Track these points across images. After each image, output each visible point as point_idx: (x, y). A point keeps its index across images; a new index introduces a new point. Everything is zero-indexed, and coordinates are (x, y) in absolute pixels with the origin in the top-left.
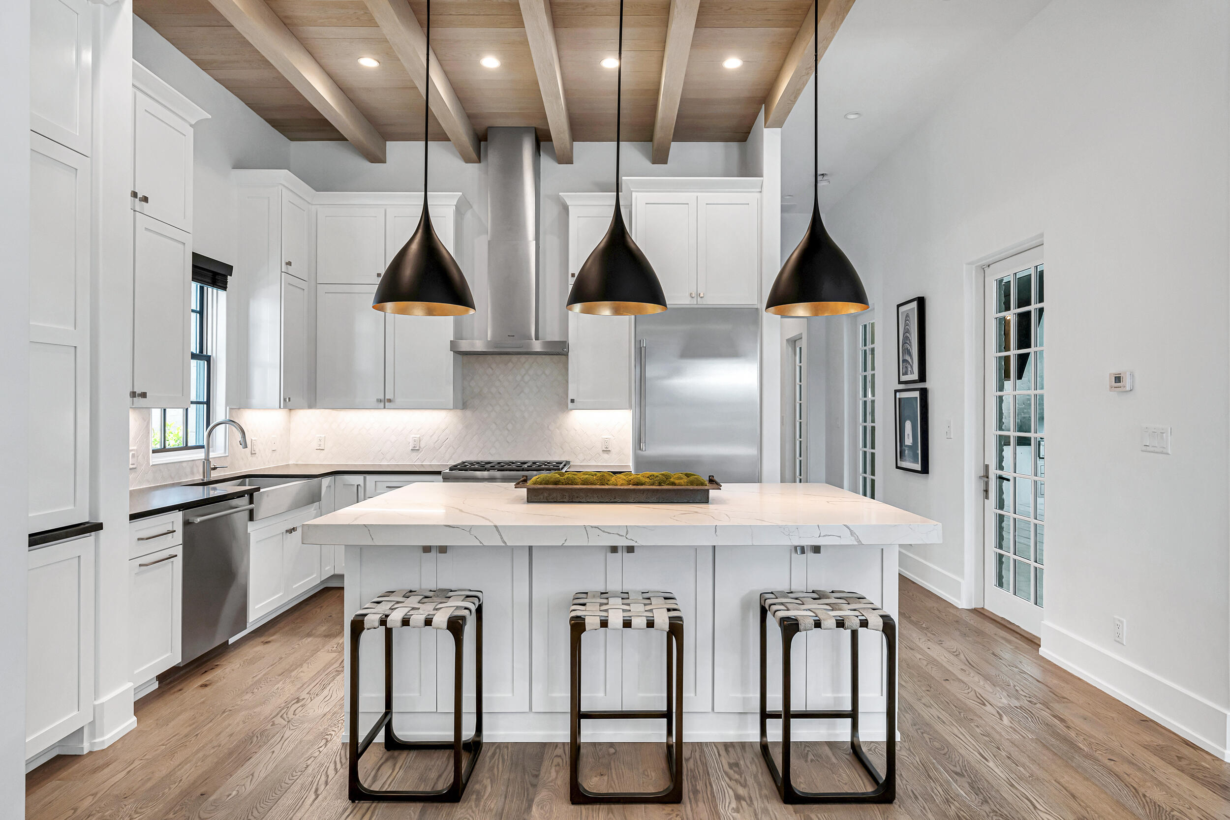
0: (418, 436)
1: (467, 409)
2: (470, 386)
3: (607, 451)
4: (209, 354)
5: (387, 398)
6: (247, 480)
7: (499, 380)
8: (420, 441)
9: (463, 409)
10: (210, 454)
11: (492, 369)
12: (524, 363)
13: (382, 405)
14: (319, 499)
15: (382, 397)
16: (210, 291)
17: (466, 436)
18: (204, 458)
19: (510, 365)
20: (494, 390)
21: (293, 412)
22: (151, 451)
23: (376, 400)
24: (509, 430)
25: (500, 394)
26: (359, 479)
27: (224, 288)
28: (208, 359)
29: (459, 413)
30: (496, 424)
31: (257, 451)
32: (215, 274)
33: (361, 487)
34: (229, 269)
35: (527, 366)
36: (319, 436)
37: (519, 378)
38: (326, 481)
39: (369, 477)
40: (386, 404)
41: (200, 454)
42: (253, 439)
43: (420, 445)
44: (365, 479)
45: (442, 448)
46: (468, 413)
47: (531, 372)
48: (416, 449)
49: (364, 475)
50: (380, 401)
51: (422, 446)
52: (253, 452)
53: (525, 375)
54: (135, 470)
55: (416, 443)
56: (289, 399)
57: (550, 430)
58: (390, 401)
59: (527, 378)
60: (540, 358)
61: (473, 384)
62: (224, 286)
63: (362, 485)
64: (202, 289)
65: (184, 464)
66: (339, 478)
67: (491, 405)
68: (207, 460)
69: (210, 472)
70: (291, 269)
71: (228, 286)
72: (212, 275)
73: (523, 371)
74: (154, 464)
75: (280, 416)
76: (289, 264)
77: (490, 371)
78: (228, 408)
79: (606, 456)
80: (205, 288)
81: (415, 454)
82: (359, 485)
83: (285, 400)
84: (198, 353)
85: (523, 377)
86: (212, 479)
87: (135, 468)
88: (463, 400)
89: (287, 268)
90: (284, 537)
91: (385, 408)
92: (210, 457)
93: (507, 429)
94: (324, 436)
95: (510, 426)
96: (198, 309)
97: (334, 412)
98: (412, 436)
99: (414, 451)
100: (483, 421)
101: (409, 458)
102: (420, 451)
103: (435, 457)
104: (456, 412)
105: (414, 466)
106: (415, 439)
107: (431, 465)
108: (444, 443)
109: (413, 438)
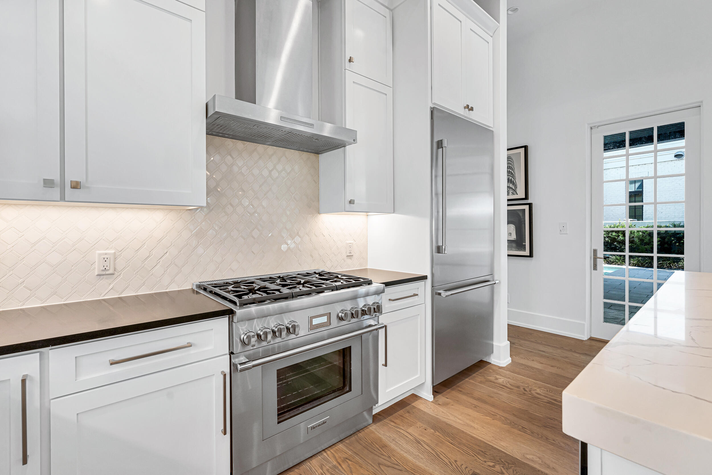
0: (113, 251)
3: (350, 256)
8: (115, 259)
13: (56, 193)
15: (56, 177)
24: (254, 238)
29: (186, 215)
40: (66, 192)
43: (115, 264)
45: (158, 267)
48: (107, 273)
51: (120, 268)
55: (107, 263)
59: (275, 174)
67: (232, 205)
79: (349, 261)
81: (103, 282)
85: (270, 172)
93: (253, 237)
95: (256, 233)
98: (98, 252)
99: (102, 277)
100: (221, 226)
101: (92, 289)
102: (115, 276)
103: (144, 284)
104: (181, 214)
105: (103, 302)
106: (106, 256)
107: (137, 297)
108: (161, 260)
109: (100, 255)
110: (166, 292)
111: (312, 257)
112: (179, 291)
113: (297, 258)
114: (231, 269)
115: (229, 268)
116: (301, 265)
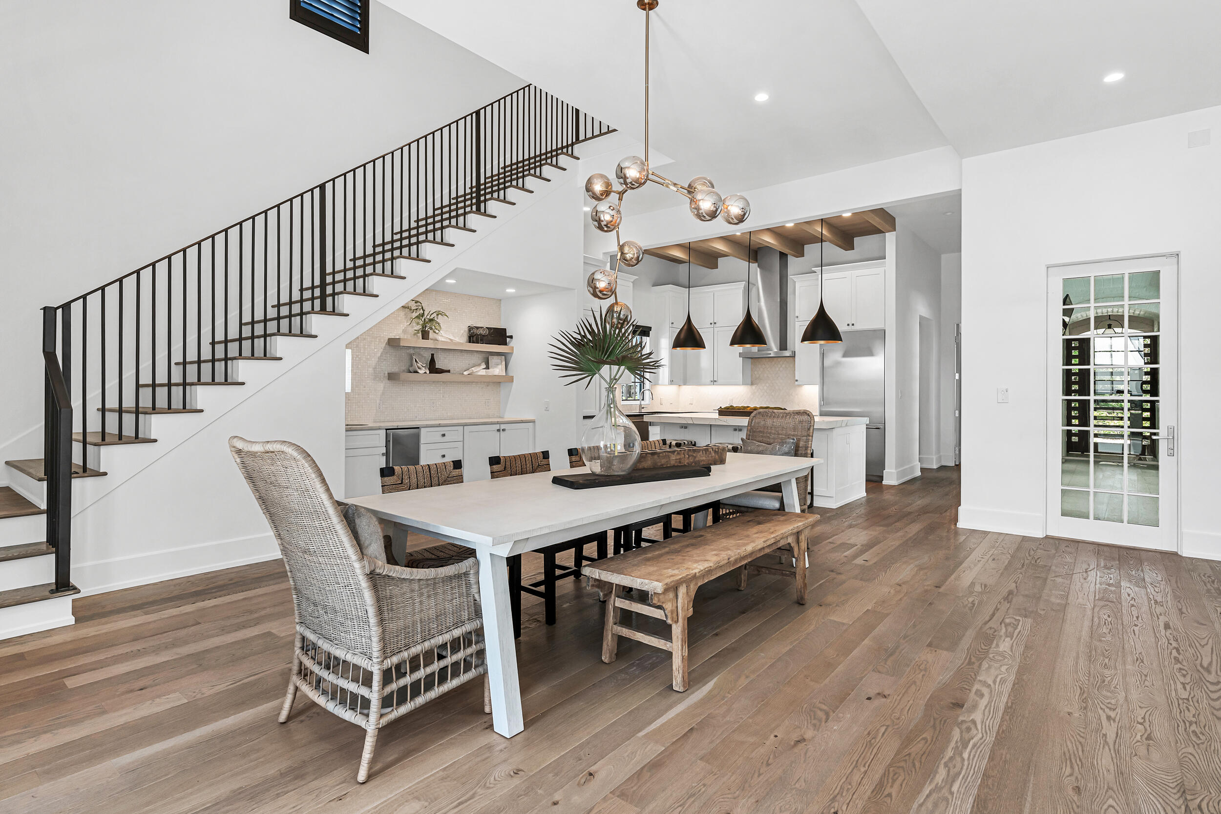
0: (732, 398)
1: (753, 385)
2: (754, 374)
7: (768, 370)
8: (732, 401)
9: (751, 385)
11: (765, 365)
12: (780, 361)
15: (713, 380)
16: (644, 338)
17: (753, 398)
19: (773, 363)
20: (766, 375)
21: (675, 386)
23: (710, 381)
24: (773, 396)
29: (749, 387)
30: (767, 393)
31: (663, 403)
34: (650, 329)
35: (781, 363)
37: (778, 369)
42: (662, 397)
46: (754, 387)
47: (784, 366)
52: (661, 403)
58: (715, 381)
59: (781, 369)
60: (787, 359)
61: (756, 373)
67: (764, 383)
70: (674, 326)
73: (779, 366)
76: (673, 323)
77: (763, 366)
78: (650, 384)
83: (671, 381)
88: (751, 380)
89: (672, 325)
94: (693, 398)
95: (773, 394)
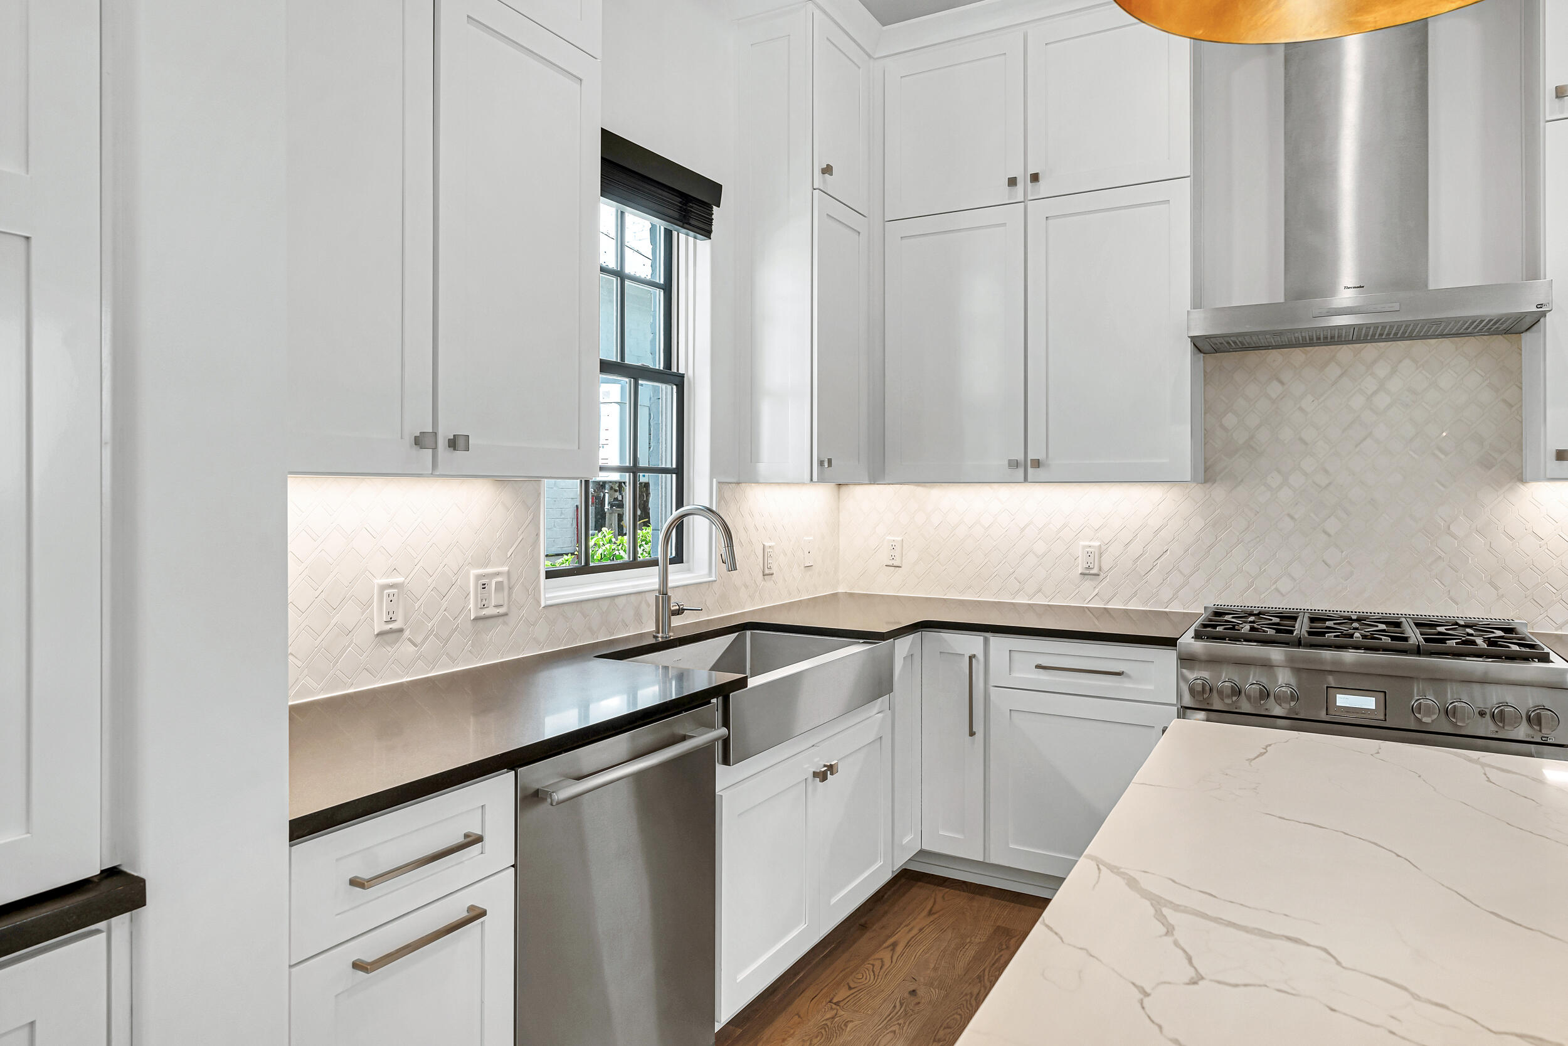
0: (1097, 544)
1: (1214, 481)
2: (1222, 427)
4: (681, 371)
5: (1031, 456)
6: (748, 633)
7: (1301, 409)
8: (1100, 555)
9: (1206, 481)
10: (670, 578)
11: (1282, 383)
12: (1375, 362)
13: (1019, 473)
14: (890, 689)
15: (1020, 457)
16: (684, 240)
17: (1211, 547)
18: (657, 587)
19: (1333, 371)
20: (1287, 434)
21: (843, 489)
22: (543, 575)
23: (1006, 463)
24: (1329, 535)
25: (1306, 444)
26: (972, 643)
27: (707, 233)
28: (679, 381)
29: (1198, 491)
30: (1292, 517)
31: (774, 571)
32: (686, 198)
33: (978, 661)
34: (715, 190)
35: (1382, 370)
36: (893, 538)
37: (1358, 401)
38: (903, 646)
39: (996, 640)
40: (1030, 470)
41: (647, 580)
42: (767, 544)
43: (1100, 562)
44: (986, 641)
45: (1153, 571)
46: (1219, 492)
48: (1092, 572)
49: (987, 635)
50: (1014, 464)
51: (1105, 567)
52: (767, 572)
53: (1375, 393)
54: (505, 618)
55: (1091, 560)
56: (830, 461)
57: (1455, 537)
58: (1037, 464)
59: (1382, 400)
62: (707, 228)
63: (981, 656)
64: (668, 234)
65: (621, 602)
66: (930, 635)
67: (1278, 471)
68: (664, 592)
69: (670, 618)
70: (831, 183)
71: (713, 228)
72: (680, 203)
74: (549, 602)
75: (819, 496)
76: (827, 170)
77: (1275, 389)
78: (714, 480)
80: (675, 234)
81: (1088, 584)
82: (974, 656)
83: (821, 463)
84: (662, 368)
85: (1370, 398)
86: (672, 635)
87: (506, 614)
88: (1206, 460)
89: (825, 181)
90: (810, 789)
91: (1026, 480)
92: (670, 585)
93: (1325, 532)
94: (900, 539)
95: (1333, 525)
96: (662, 282)
97: (920, 491)
98: (1082, 543)
99: (1086, 577)
100: (1258, 510)
101: (1077, 591)
102: (1101, 577)
103: (1135, 594)
104: (1188, 490)
105: (1087, 610)
106: (1090, 550)
107: (1126, 611)
108: (1159, 561)
109: (1084, 547)
110: (1165, 612)
111: (1496, 588)
112: (1184, 613)
113: (1445, 586)
114: (1277, 590)
115: (1273, 588)
116: (1457, 604)
